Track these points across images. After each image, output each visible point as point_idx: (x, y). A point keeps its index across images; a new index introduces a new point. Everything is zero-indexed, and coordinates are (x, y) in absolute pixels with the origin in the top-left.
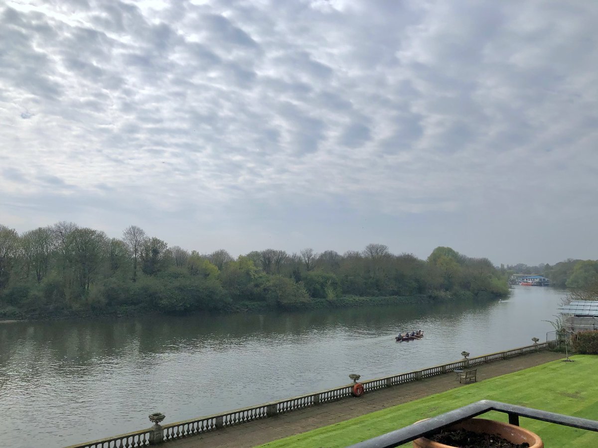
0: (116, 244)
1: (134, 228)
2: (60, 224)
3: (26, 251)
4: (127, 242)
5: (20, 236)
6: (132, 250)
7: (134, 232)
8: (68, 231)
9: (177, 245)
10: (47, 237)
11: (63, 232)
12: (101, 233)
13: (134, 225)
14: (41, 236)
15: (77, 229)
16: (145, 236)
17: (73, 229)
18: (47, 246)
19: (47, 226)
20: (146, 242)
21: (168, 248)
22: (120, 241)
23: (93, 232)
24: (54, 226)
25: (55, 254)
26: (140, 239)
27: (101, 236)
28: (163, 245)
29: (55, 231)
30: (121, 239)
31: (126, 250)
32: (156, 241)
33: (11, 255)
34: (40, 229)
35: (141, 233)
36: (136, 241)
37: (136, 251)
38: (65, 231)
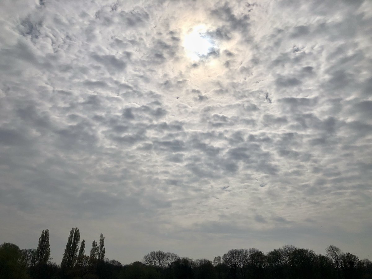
0: (322, 258)
1: (332, 247)
2: (286, 246)
3: (270, 264)
4: (330, 257)
5: (265, 255)
6: (334, 262)
7: (333, 250)
8: (291, 250)
9: (366, 258)
10: (280, 255)
11: (288, 251)
12: (311, 252)
13: (332, 245)
14: (276, 255)
15: (296, 249)
16: (341, 252)
17: (294, 250)
18: (281, 261)
19: (279, 248)
20: (342, 256)
21: (359, 261)
22: (325, 257)
23: (306, 251)
24: (282, 248)
25: (286, 266)
26: (338, 254)
27: (311, 254)
28: (356, 258)
29: (283, 251)
30: (325, 255)
31: (330, 263)
32: (349, 256)
33: (262, 267)
34: (275, 250)
35: (338, 250)
36: (336, 256)
37: (337, 263)
38: (289, 251)
